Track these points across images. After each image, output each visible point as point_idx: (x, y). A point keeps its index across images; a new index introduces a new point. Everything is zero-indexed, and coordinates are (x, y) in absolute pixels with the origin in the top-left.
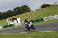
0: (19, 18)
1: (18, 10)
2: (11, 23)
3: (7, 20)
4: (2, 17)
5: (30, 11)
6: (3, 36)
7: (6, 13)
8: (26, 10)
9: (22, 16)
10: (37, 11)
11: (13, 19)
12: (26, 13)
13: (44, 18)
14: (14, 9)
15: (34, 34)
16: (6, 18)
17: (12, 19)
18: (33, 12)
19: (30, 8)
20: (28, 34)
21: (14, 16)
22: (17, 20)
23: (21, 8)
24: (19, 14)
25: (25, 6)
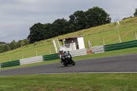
0: (82, 38)
3: (54, 41)
4: (42, 35)
5: (108, 22)
6: (45, 79)
7: (52, 25)
8: (99, 20)
9: (89, 33)
10: (126, 21)
11: (69, 41)
12: (99, 27)
14: (71, 17)
15: (117, 78)
16: (50, 37)
17: (66, 39)
18: (116, 24)
19: (108, 15)
20: (103, 78)
21: (71, 32)
22: (77, 43)
23: (87, 13)
24: (82, 29)
25: (96, 9)
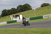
0: (21, 15)
1: (21, 8)
2: (14, 19)
3: (11, 16)
4: (7, 14)
5: (31, 9)
7: (10, 10)
8: (28, 8)
9: (24, 13)
12: (28, 11)
13: (43, 16)
16: (10, 15)
17: (15, 16)
18: (34, 10)
19: (31, 7)
21: (17, 13)
22: (19, 17)
23: (23, 6)
24: (21, 12)
25: (27, 4)
